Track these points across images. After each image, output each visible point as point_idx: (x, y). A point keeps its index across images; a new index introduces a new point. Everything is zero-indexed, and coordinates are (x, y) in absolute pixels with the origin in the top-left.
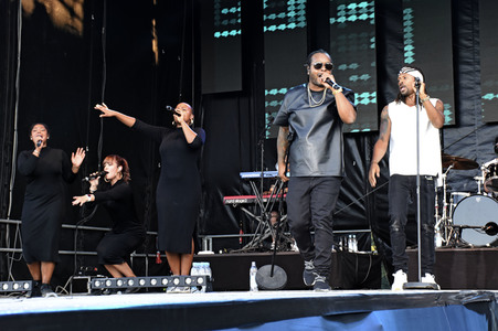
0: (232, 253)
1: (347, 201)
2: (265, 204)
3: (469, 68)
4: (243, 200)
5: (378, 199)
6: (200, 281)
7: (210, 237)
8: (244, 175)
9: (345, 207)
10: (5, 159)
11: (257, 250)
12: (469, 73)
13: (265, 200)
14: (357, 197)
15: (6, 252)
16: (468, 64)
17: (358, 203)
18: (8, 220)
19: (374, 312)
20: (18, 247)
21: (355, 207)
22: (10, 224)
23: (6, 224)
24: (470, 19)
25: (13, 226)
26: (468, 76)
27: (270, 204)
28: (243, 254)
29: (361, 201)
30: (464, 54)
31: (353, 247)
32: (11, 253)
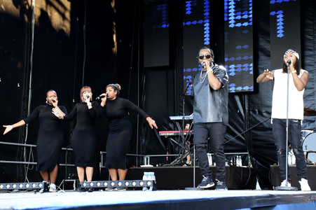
0: (165, 166)
1: (234, 135)
2: (185, 136)
3: (311, 53)
4: (171, 133)
5: (253, 133)
6: (149, 184)
7: (148, 156)
8: (172, 118)
9: (232, 139)
10: (24, 106)
11: (180, 165)
12: (310, 56)
13: (185, 134)
14: (240, 132)
15: (24, 164)
16: (311, 50)
17: (241, 136)
18: (25, 145)
19: (278, 206)
20: (31, 161)
21: (239, 138)
22: (26, 147)
23: (24, 146)
24: (311, 22)
25: (28, 148)
26: (310, 58)
27: (189, 136)
28: (171, 167)
29: (242, 135)
30: (308, 44)
31: (239, 163)
32: (27, 165)
